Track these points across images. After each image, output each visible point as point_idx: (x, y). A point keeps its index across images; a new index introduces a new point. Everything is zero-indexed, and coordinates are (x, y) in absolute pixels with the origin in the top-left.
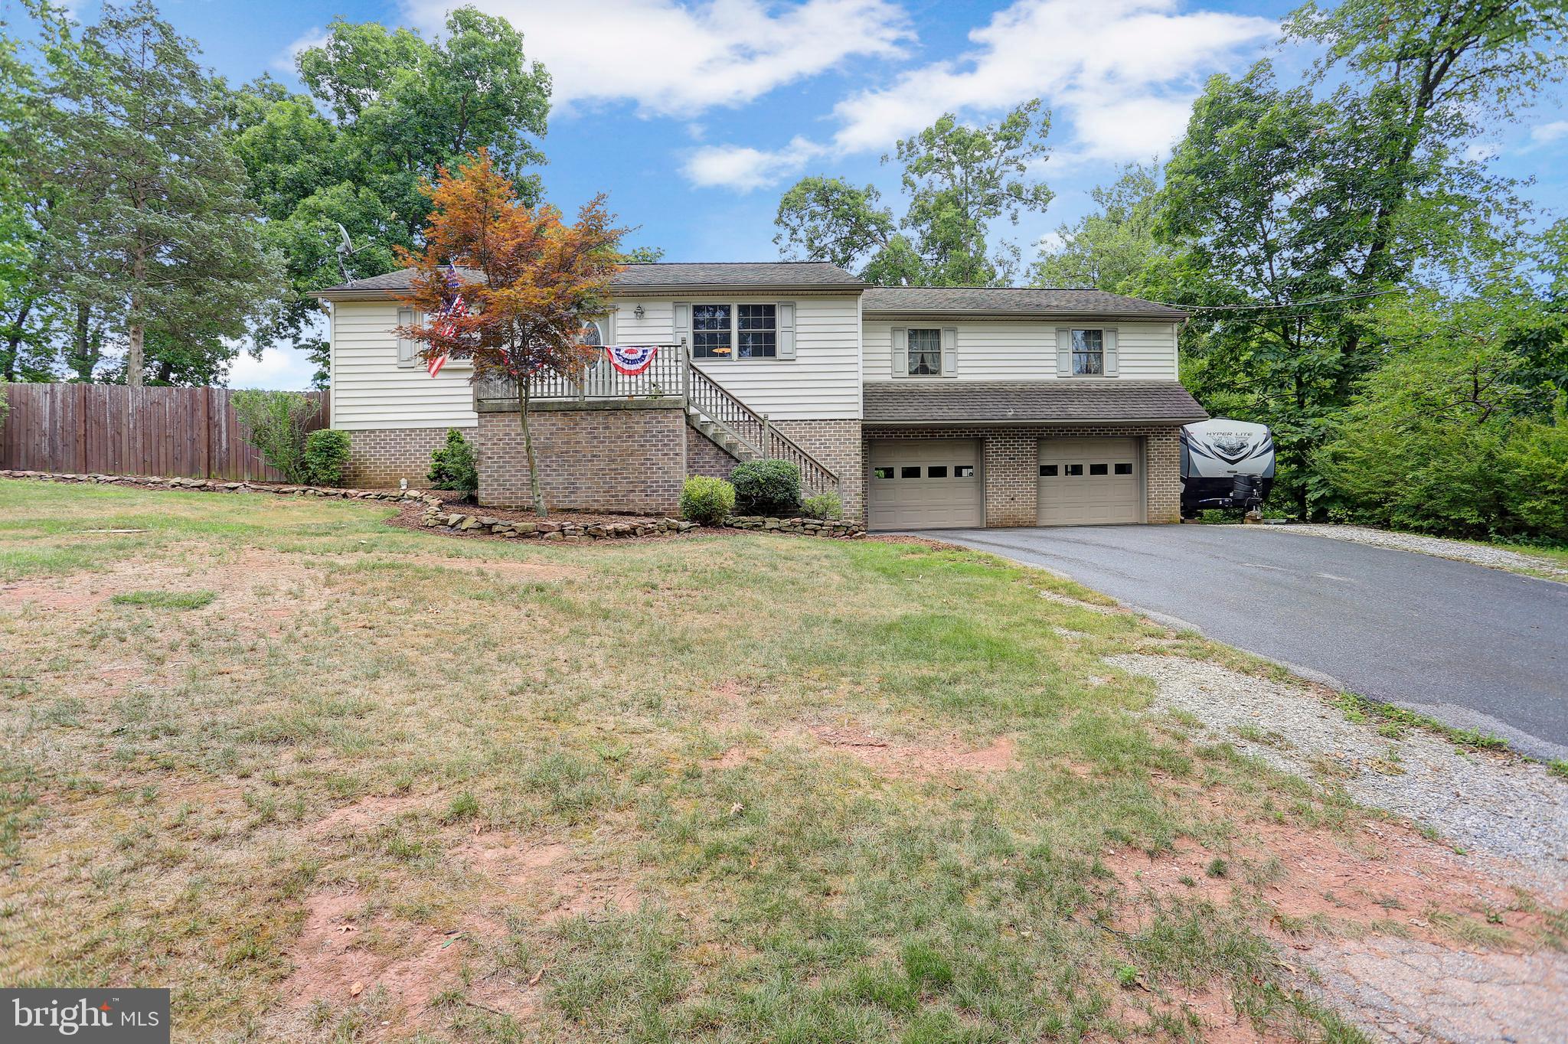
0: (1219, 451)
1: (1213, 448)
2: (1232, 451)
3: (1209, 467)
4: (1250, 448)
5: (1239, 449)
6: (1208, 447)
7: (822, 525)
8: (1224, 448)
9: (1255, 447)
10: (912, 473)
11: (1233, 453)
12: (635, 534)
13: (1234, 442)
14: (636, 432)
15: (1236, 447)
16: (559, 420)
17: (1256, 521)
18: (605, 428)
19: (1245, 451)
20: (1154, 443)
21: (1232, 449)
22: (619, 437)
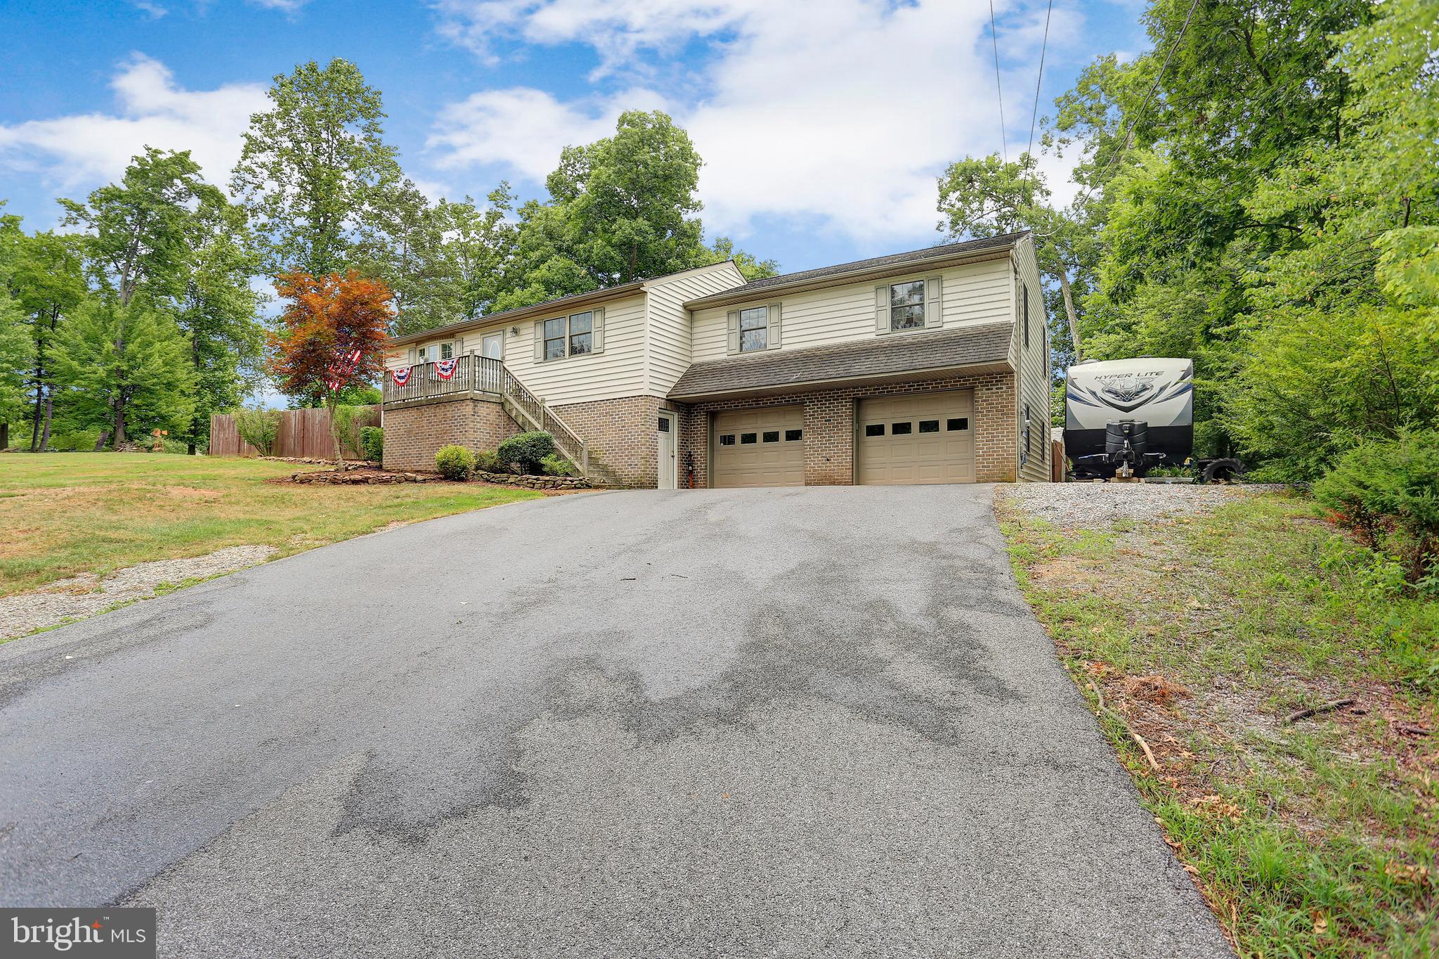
0: (1109, 397)
1: (1100, 394)
2: (1127, 396)
3: (1090, 416)
4: (1156, 390)
5: (1137, 394)
6: (1094, 393)
7: (537, 480)
8: (1116, 394)
9: (1162, 389)
10: (749, 439)
11: (1127, 399)
12: (367, 482)
13: (1131, 385)
14: (448, 417)
15: (1134, 390)
16: (414, 413)
17: (1122, 479)
18: (435, 416)
19: (1146, 395)
20: (982, 393)
21: (1128, 393)
22: (441, 422)
